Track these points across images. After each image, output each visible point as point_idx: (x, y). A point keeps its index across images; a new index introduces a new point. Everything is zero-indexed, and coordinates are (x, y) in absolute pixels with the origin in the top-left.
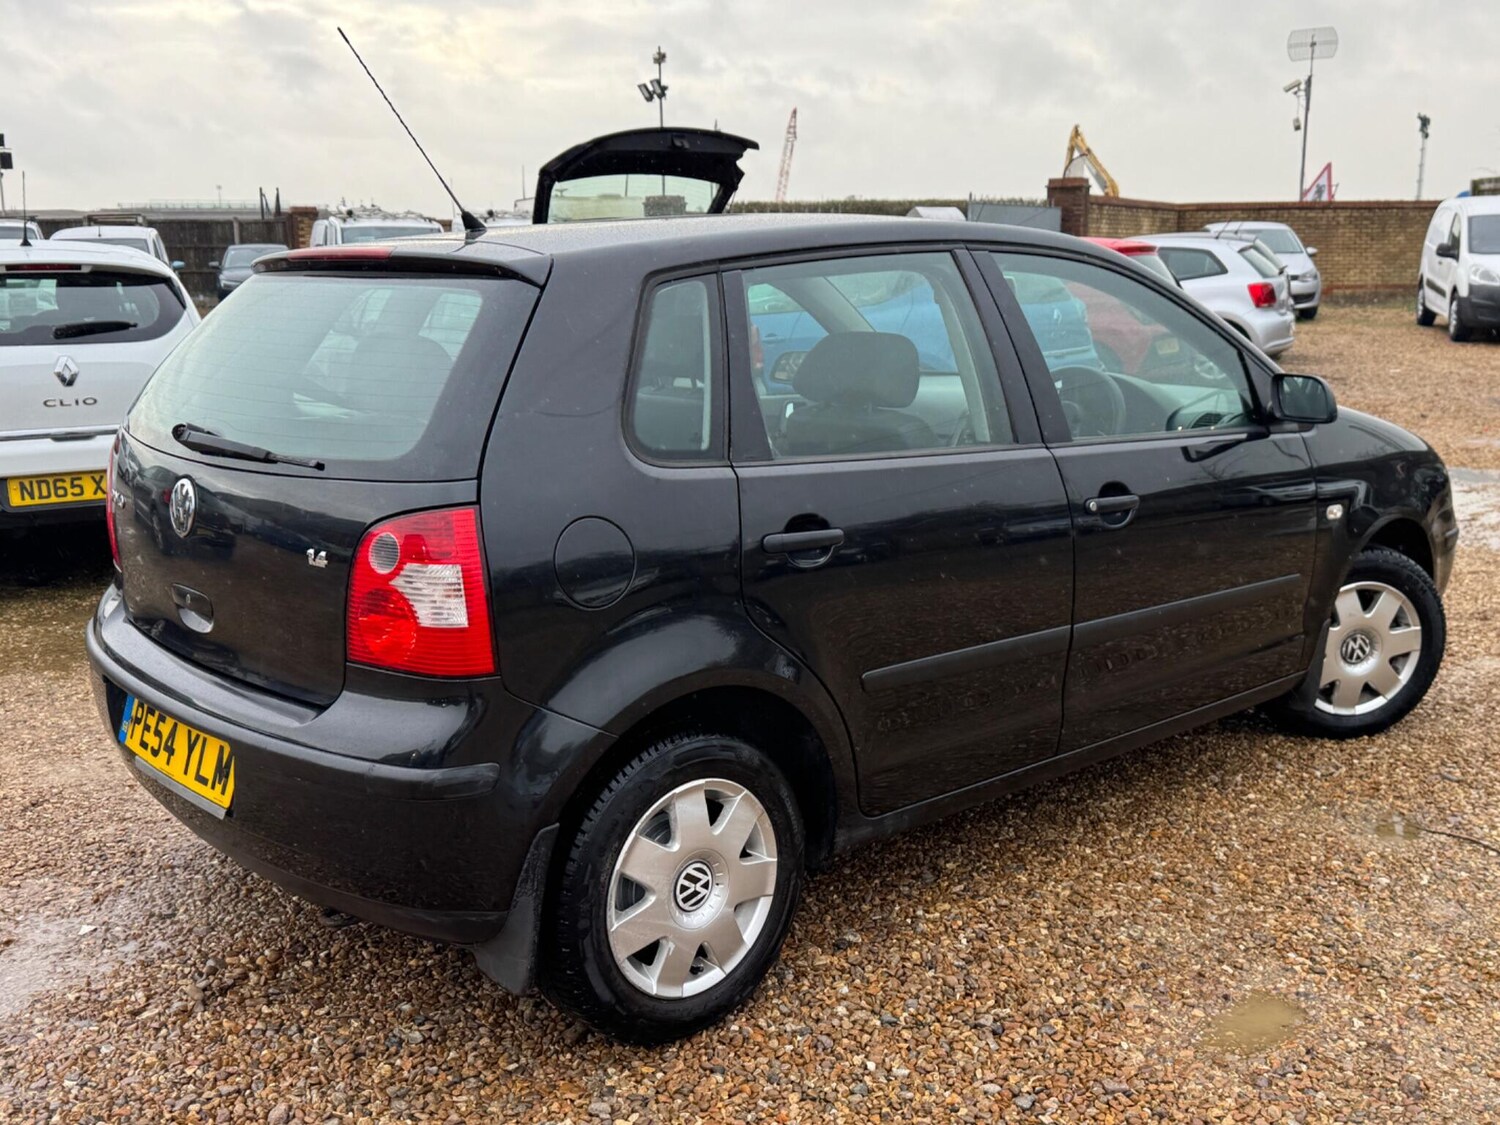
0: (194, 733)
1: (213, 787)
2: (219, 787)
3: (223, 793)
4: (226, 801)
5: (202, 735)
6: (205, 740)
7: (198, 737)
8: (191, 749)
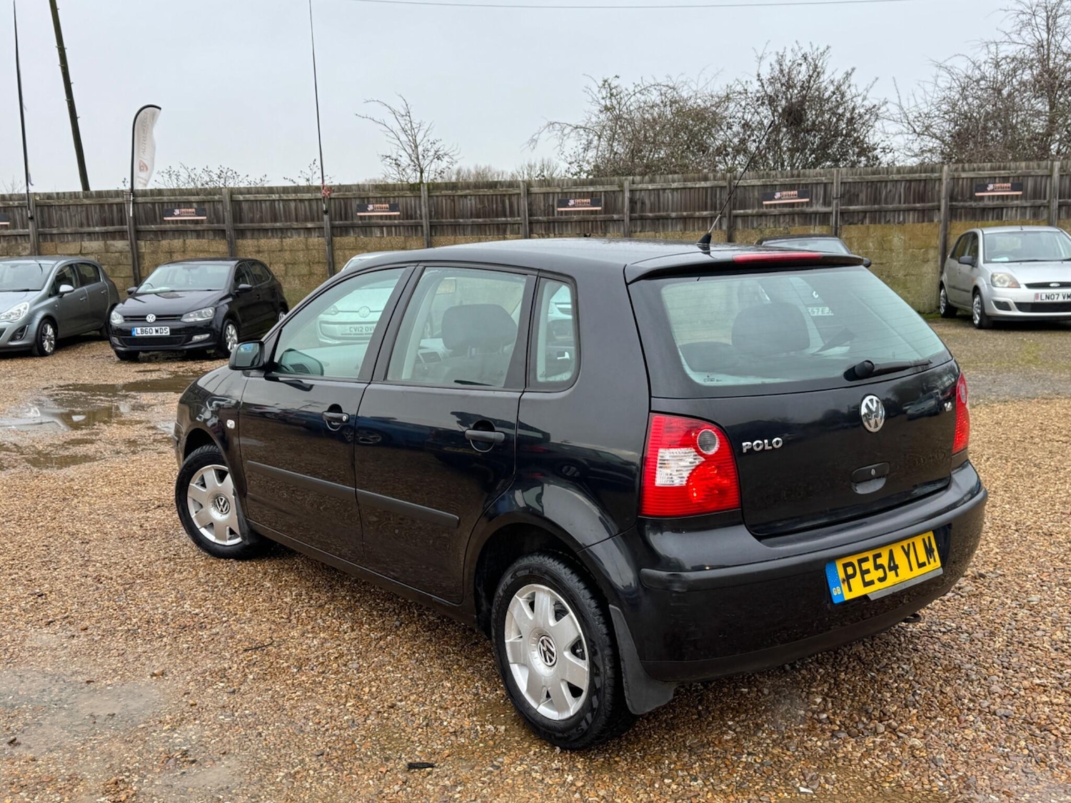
0: (905, 544)
1: (929, 563)
2: (932, 560)
3: (935, 561)
4: (938, 564)
5: (910, 541)
6: (913, 543)
7: (909, 545)
8: (907, 554)
